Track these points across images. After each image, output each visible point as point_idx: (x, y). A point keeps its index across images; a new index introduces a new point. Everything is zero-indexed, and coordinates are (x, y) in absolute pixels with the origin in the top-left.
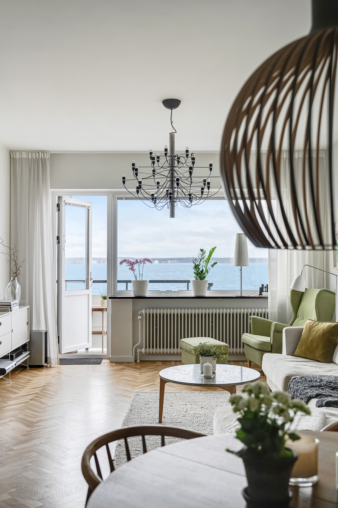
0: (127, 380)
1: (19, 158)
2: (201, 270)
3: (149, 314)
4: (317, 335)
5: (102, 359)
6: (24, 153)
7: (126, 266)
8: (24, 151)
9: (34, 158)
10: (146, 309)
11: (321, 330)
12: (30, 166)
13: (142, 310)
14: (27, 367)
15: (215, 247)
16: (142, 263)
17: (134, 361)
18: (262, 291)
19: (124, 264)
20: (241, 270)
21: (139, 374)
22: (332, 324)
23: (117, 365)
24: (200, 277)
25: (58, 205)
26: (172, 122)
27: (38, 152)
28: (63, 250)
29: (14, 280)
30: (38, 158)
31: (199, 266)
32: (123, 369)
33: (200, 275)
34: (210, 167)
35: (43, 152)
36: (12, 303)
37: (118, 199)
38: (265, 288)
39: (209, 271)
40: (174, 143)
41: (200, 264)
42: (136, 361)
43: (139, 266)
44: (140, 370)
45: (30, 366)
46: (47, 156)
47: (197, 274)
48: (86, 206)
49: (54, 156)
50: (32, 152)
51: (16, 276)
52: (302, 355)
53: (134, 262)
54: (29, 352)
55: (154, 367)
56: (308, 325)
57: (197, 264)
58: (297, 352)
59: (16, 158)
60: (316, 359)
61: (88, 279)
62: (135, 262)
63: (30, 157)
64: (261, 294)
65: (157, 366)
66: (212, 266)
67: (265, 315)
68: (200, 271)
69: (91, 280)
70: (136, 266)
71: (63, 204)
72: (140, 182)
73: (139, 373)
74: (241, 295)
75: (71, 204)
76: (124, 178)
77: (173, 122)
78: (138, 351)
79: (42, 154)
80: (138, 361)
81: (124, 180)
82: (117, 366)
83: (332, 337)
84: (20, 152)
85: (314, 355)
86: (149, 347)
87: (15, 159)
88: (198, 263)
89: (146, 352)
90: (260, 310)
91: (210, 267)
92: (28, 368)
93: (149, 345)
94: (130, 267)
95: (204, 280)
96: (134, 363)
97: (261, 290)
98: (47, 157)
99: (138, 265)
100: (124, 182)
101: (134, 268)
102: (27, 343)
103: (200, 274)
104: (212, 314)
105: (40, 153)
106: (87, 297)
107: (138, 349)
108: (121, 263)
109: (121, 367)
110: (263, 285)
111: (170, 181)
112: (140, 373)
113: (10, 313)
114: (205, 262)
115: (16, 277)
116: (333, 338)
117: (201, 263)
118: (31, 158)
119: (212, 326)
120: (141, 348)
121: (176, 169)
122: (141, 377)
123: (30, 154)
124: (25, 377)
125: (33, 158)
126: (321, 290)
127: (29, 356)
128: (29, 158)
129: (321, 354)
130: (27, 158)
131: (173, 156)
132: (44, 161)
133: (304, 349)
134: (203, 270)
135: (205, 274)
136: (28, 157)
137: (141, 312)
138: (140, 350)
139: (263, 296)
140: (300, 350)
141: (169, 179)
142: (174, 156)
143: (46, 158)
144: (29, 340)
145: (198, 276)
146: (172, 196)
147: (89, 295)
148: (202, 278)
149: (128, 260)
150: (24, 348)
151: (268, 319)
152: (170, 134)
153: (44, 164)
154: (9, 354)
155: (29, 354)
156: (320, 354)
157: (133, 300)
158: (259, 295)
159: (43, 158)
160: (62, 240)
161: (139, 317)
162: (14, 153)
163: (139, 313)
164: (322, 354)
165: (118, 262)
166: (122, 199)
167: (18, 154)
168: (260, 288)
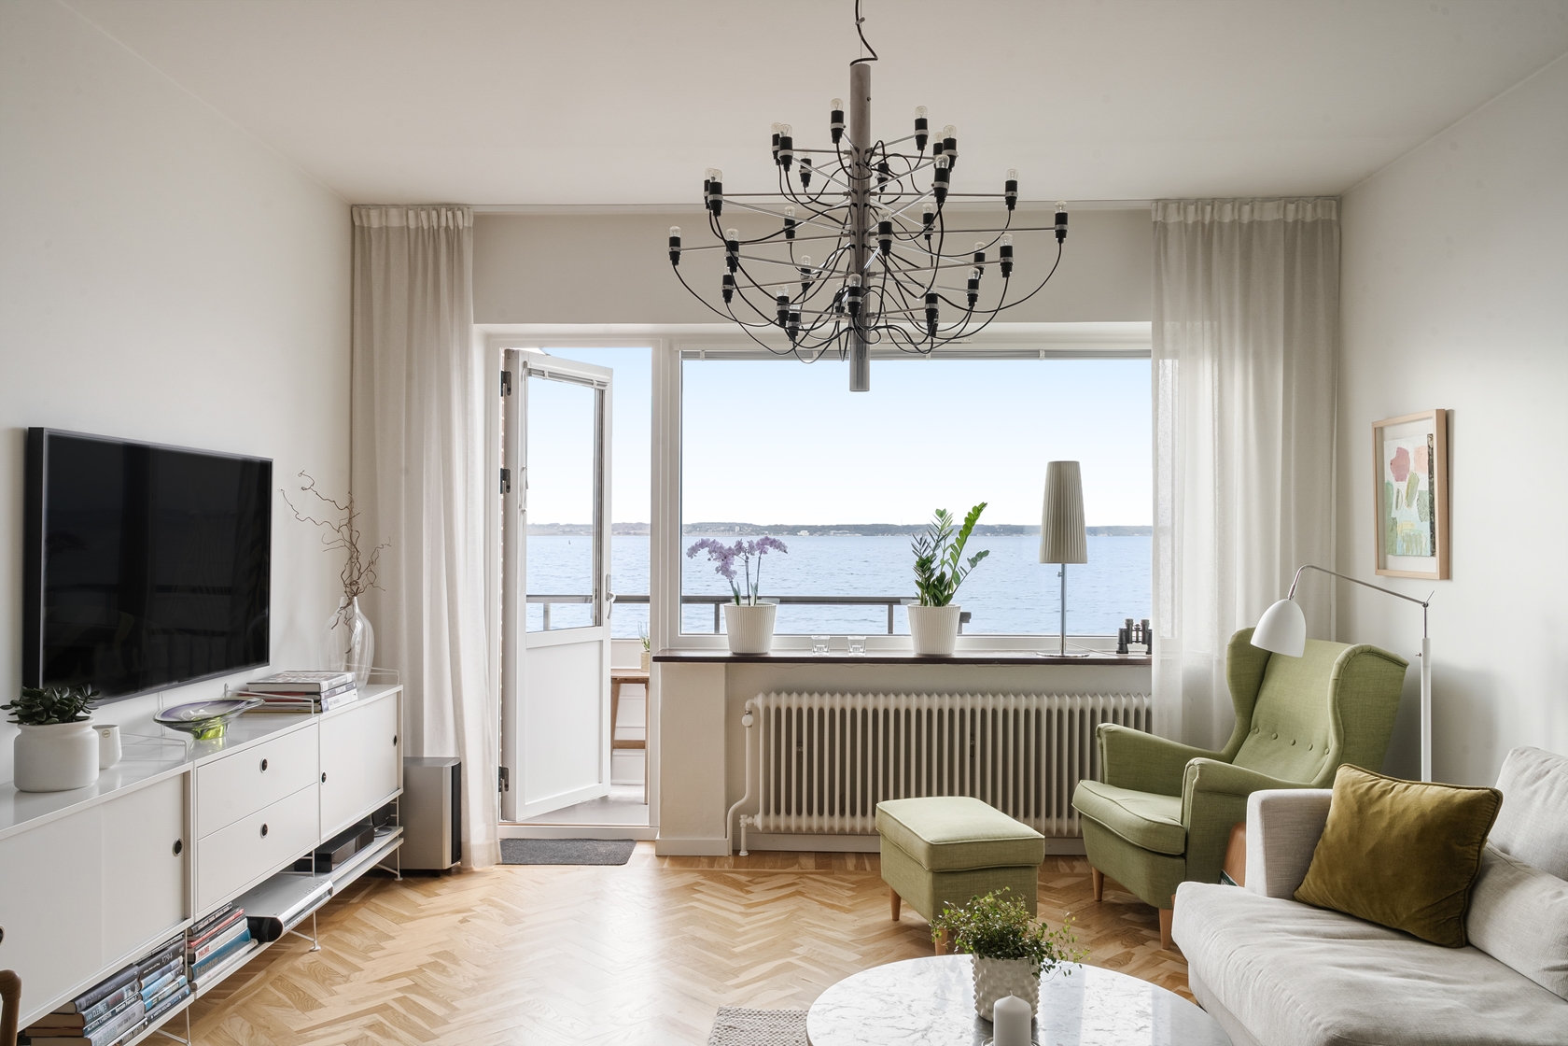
0: (702, 940)
1: (381, 228)
2: (937, 573)
3: (778, 711)
4: (1395, 832)
5: (632, 841)
6: (393, 212)
7: (709, 560)
8: (396, 206)
9: (426, 227)
10: (767, 694)
11: (1413, 815)
12: (412, 253)
13: (755, 695)
14: (396, 876)
15: (984, 505)
16: (757, 553)
17: (731, 853)
18: (1129, 640)
19: (704, 552)
20: (1062, 575)
21: (741, 913)
22: (1453, 796)
23: (677, 868)
24: (935, 597)
25: (506, 377)
26: (859, 20)
27: (437, 207)
28: (519, 511)
29: (348, 605)
30: (435, 228)
31: (931, 562)
32: (692, 888)
33: (936, 590)
34: (1010, 194)
35: (452, 207)
36: (325, 685)
37: (687, 355)
38: (1137, 630)
39: (962, 578)
40: (869, 99)
41: (934, 555)
42: (736, 852)
43: (747, 562)
44: (748, 892)
45: (404, 873)
46: (465, 222)
47: (927, 588)
48: (595, 382)
49: (487, 222)
50: (419, 207)
51: (355, 595)
52: (1334, 904)
53: (730, 549)
54: (401, 830)
55: (790, 879)
56: (1349, 790)
57: (924, 556)
58: (1310, 884)
59: (369, 228)
60: (1395, 927)
61: (598, 592)
62: (733, 547)
63: (412, 225)
64: (1125, 651)
65: (801, 875)
66: (973, 562)
67: (1143, 718)
68: (934, 578)
69: (607, 599)
70: (737, 563)
71: (521, 371)
72: (732, 246)
73: (742, 909)
74: (1063, 652)
75: (546, 374)
76: (675, 242)
77: (863, 20)
78: (743, 824)
79: (450, 214)
80: (743, 853)
81: (676, 249)
82: (677, 873)
83: (1461, 845)
84: (383, 208)
85: (1388, 911)
86: (778, 812)
87: (366, 230)
88: (929, 553)
89: (766, 827)
90: (1124, 701)
91: (967, 566)
92: (400, 879)
93: (777, 803)
94: (718, 564)
95: (947, 606)
96: (731, 860)
97: (1125, 638)
98: (466, 225)
99: (745, 558)
100: (675, 257)
101: (732, 568)
102: (395, 800)
103: (935, 586)
104: (973, 712)
105: (443, 211)
106: (597, 646)
107: (742, 816)
108: (693, 551)
109: (690, 878)
110: (1129, 623)
111: (853, 246)
112: (745, 905)
113: (314, 718)
114: (950, 550)
115: (355, 598)
116: (1465, 848)
117: (939, 552)
118: (417, 228)
119: (973, 748)
120: (752, 813)
121: (873, 200)
122: (747, 928)
123: (411, 214)
124: (376, 916)
125: (423, 228)
126: (1354, 650)
127: (402, 841)
128: (408, 228)
129: (1418, 911)
130: (402, 228)
131: (862, 152)
132: (454, 236)
133: (1344, 885)
134: (943, 575)
135: (949, 585)
136: (405, 224)
137: (753, 704)
138: (750, 818)
139: (1131, 656)
140: (1324, 882)
141: (846, 242)
142: (867, 152)
143: (461, 228)
144: (401, 791)
145: (927, 592)
146: (859, 299)
147: (601, 642)
148: (942, 598)
149: (714, 542)
150: (383, 818)
151: (1148, 730)
152: (852, 64)
153: (455, 245)
154: (310, 854)
155: (400, 836)
156: (1414, 910)
157: (726, 668)
158: (1118, 652)
159: (452, 228)
160: (516, 480)
161: (747, 720)
162: (363, 212)
163: (747, 706)
164: (1422, 910)
165: (685, 551)
166: (694, 356)
167: (374, 213)
168: (1121, 630)
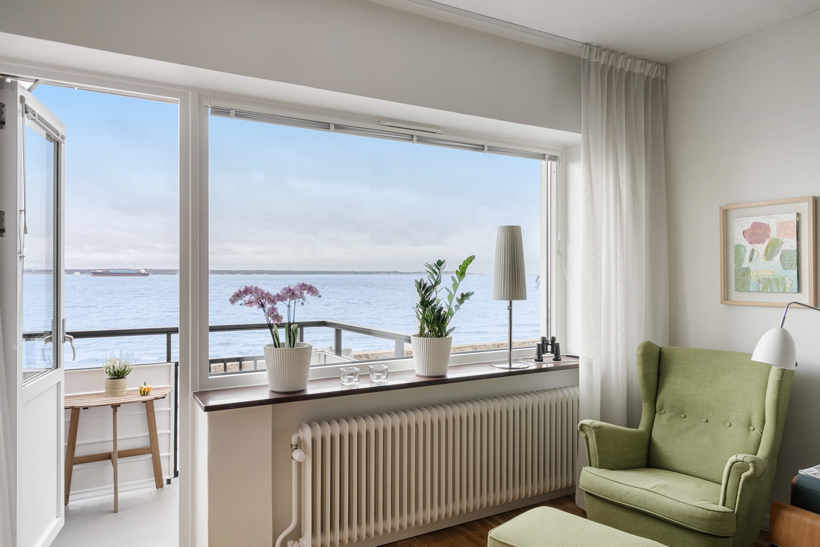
3: (323, 440)
10: (311, 426)
13: (298, 428)
18: (543, 352)
20: (510, 309)
38: (547, 344)
64: (540, 361)
66: (461, 301)
71: (18, 105)
74: (509, 368)
86: (323, 531)
91: (458, 304)
93: (323, 524)
97: (542, 349)
107: (289, 543)
110: (543, 340)
120: (298, 538)
137: (298, 438)
138: (296, 543)
147: (59, 383)
157: (273, 408)
158: (554, 360)
160: (13, 223)
161: (298, 455)
163: (294, 440)
168: (539, 345)
